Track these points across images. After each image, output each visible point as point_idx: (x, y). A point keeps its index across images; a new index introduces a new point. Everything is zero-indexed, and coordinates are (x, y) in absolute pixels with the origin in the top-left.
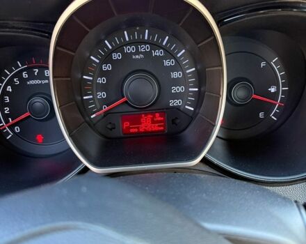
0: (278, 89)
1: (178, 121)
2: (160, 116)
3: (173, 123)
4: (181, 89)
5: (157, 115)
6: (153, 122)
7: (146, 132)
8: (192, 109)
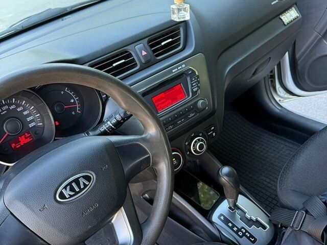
0: (74, 99)
1: (37, 132)
2: (28, 134)
3: (36, 134)
4: (31, 118)
5: (26, 134)
6: (26, 138)
7: (24, 144)
8: (41, 124)
